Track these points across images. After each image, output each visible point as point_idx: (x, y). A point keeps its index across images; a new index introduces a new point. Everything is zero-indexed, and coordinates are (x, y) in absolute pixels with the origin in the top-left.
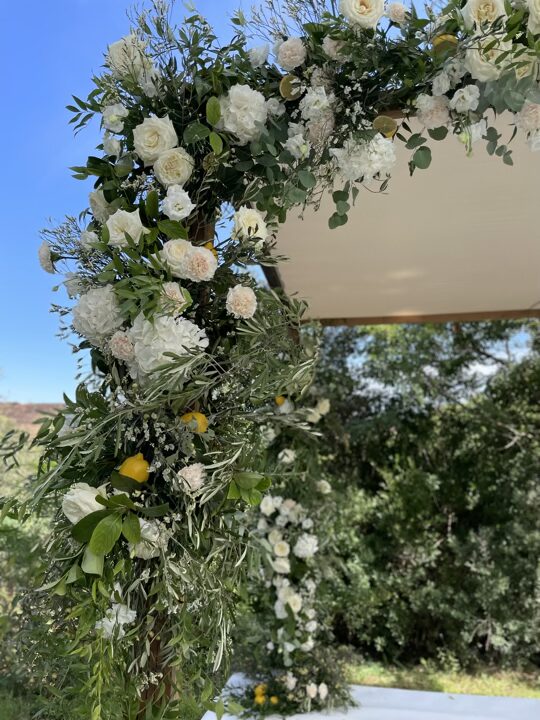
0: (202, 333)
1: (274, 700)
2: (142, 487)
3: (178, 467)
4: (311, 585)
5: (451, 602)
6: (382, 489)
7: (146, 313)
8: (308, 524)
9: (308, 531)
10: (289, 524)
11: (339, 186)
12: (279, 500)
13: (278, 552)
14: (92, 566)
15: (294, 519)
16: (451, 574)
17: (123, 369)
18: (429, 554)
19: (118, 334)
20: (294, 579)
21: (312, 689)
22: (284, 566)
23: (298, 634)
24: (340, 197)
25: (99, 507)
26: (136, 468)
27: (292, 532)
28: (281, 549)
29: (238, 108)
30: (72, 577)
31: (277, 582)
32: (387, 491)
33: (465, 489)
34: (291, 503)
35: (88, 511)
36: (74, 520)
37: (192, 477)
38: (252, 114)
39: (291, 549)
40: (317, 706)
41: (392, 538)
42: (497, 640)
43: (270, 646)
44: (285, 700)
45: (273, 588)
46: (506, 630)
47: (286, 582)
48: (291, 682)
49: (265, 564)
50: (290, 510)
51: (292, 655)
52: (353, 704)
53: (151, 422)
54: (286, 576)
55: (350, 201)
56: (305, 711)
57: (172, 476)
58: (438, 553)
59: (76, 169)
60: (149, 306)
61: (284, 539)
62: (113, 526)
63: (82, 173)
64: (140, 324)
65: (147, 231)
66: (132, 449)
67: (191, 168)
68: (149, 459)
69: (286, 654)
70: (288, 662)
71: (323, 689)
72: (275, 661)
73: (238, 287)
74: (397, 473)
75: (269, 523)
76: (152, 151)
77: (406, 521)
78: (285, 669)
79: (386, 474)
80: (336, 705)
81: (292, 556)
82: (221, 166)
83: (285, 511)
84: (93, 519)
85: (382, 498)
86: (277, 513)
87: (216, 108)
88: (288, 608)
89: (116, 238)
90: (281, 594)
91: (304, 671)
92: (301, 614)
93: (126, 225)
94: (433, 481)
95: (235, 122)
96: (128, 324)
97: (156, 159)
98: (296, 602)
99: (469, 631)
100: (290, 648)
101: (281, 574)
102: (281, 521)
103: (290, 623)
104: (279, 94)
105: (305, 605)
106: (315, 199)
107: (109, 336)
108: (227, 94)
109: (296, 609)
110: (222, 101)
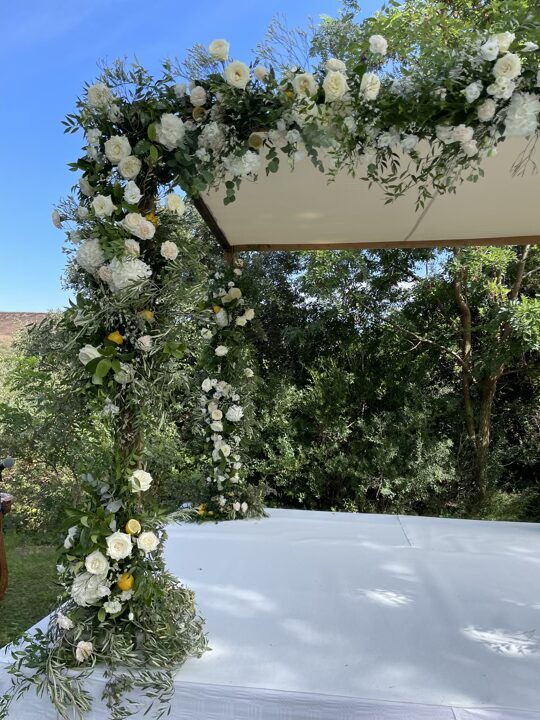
0: (148, 267)
1: (211, 513)
2: (120, 346)
3: (138, 337)
4: (238, 439)
5: (355, 467)
6: (309, 383)
7: (118, 257)
8: (236, 398)
9: (235, 403)
10: (222, 398)
11: (229, 178)
12: (214, 382)
13: (214, 416)
14: (97, 381)
15: (225, 394)
16: (357, 446)
17: (106, 286)
18: (342, 432)
19: (103, 268)
20: (226, 436)
21: (237, 506)
22: (218, 426)
23: (228, 470)
24: (229, 185)
25: (98, 355)
26: (116, 337)
27: (225, 404)
28: (217, 414)
29: (167, 130)
30: (88, 386)
31: (214, 438)
32: (313, 385)
33: (377, 384)
34: (224, 383)
35: (93, 357)
36: (85, 363)
37: (145, 342)
38: (175, 133)
39: (224, 415)
40: (240, 516)
41: (314, 419)
42: (385, 491)
43: (209, 479)
44: (218, 512)
45: (212, 442)
46: (393, 484)
47: (220, 437)
48: (223, 501)
49: (205, 426)
50: (223, 388)
51: (223, 483)
52: (265, 515)
53: (123, 314)
54: (219, 433)
55: (235, 188)
56: (232, 519)
57: (135, 341)
58: (349, 431)
59: (70, 165)
60: (120, 253)
61: (218, 408)
62: (106, 364)
63: (74, 167)
64: (115, 263)
65: (116, 208)
66: (113, 330)
67: (140, 167)
68: (122, 334)
69: (219, 483)
70: (220, 488)
71: (245, 506)
72: (213, 491)
73: (167, 242)
74: (322, 371)
75: (208, 398)
76: (117, 157)
77: (325, 406)
78: (218, 493)
79: (312, 372)
80: (253, 516)
81: (224, 419)
82: (158, 166)
83: (218, 389)
84: (97, 361)
85: (308, 390)
86: (213, 390)
87: (154, 130)
88: (221, 453)
89: (99, 212)
90: (216, 446)
91: (232, 494)
92: (230, 457)
93: (104, 205)
94: (350, 378)
95: (165, 138)
96: (108, 262)
97: (119, 162)
98: (227, 450)
99: (365, 485)
100: (222, 479)
101: (217, 432)
102: (216, 396)
103: (222, 464)
104: (192, 118)
105: (233, 451)
106: (215, 184)
107: (98, 268)
108: (159, 122)
109: (226, 454)
110: (156, 126)
